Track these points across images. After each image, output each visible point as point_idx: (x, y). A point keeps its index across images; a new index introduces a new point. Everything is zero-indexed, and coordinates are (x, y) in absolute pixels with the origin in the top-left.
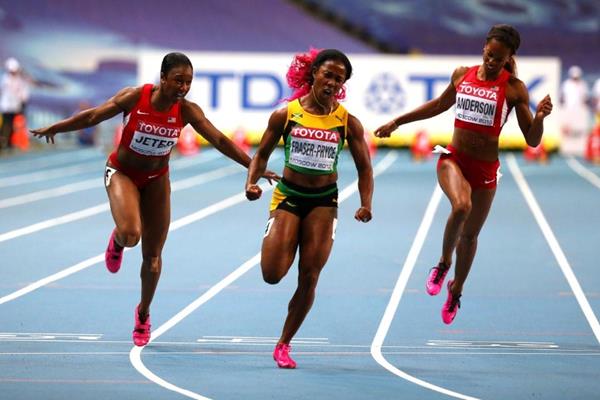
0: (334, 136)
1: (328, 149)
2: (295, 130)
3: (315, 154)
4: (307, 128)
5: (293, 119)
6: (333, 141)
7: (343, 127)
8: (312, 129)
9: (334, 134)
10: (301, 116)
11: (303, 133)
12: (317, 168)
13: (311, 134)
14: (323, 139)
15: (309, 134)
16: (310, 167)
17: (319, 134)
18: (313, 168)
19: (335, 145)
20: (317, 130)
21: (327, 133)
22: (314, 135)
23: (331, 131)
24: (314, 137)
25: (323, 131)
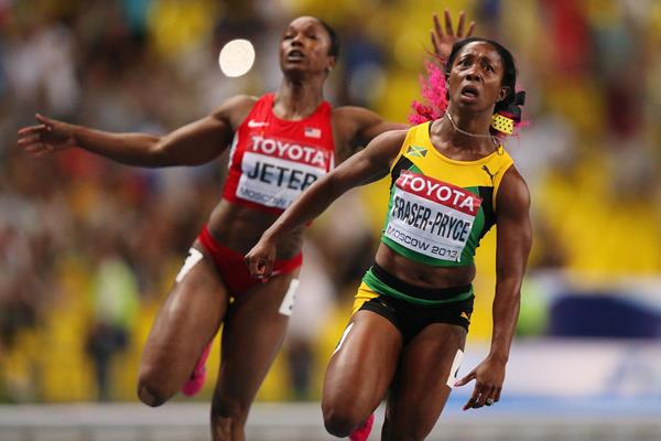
0: (470, 202)
1: (453, 223)
2: (405, 178)
3: (429, 227)
4: (426, 179)
5: (407, 156)
6: (466, 210)
7: (492, 189)
8: (434, 182)
9: (470, 198)
10: (424, 153)
11: (418, 185)
12: (428, 253)
13: (431, 189)
14: (449, 204)
15: (426, 189)
16: (416, 249)
17: (444, 193)
18: (421, 251)
19: (469, 219)
20: (442, 184)
21: (459, 194)
22: (434, 192)
23: (467, 192)
24: (433, 197)
25: (453, 188)
